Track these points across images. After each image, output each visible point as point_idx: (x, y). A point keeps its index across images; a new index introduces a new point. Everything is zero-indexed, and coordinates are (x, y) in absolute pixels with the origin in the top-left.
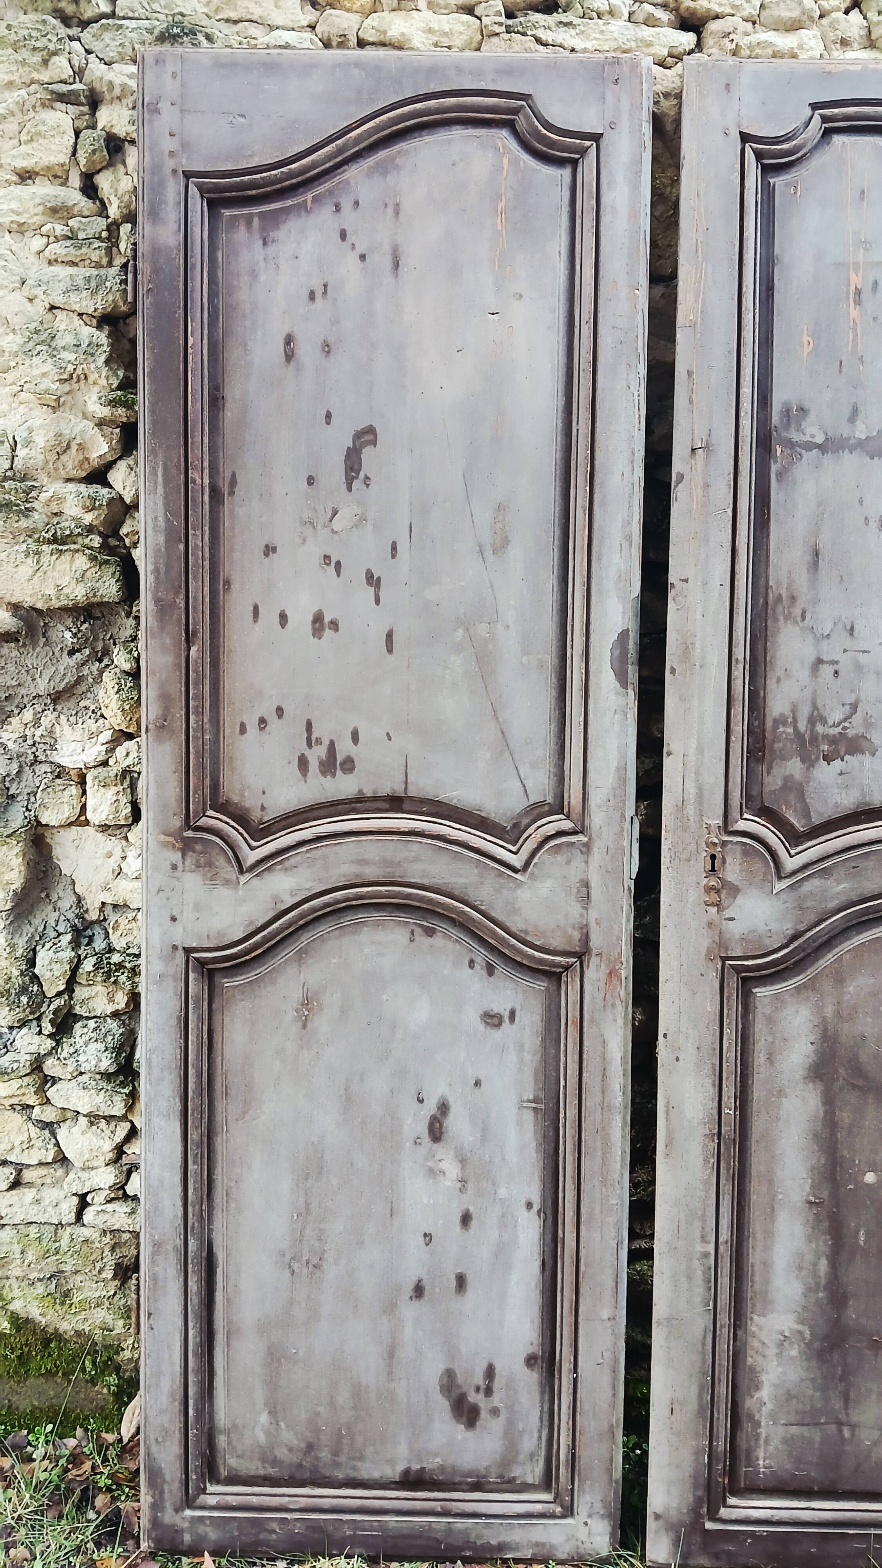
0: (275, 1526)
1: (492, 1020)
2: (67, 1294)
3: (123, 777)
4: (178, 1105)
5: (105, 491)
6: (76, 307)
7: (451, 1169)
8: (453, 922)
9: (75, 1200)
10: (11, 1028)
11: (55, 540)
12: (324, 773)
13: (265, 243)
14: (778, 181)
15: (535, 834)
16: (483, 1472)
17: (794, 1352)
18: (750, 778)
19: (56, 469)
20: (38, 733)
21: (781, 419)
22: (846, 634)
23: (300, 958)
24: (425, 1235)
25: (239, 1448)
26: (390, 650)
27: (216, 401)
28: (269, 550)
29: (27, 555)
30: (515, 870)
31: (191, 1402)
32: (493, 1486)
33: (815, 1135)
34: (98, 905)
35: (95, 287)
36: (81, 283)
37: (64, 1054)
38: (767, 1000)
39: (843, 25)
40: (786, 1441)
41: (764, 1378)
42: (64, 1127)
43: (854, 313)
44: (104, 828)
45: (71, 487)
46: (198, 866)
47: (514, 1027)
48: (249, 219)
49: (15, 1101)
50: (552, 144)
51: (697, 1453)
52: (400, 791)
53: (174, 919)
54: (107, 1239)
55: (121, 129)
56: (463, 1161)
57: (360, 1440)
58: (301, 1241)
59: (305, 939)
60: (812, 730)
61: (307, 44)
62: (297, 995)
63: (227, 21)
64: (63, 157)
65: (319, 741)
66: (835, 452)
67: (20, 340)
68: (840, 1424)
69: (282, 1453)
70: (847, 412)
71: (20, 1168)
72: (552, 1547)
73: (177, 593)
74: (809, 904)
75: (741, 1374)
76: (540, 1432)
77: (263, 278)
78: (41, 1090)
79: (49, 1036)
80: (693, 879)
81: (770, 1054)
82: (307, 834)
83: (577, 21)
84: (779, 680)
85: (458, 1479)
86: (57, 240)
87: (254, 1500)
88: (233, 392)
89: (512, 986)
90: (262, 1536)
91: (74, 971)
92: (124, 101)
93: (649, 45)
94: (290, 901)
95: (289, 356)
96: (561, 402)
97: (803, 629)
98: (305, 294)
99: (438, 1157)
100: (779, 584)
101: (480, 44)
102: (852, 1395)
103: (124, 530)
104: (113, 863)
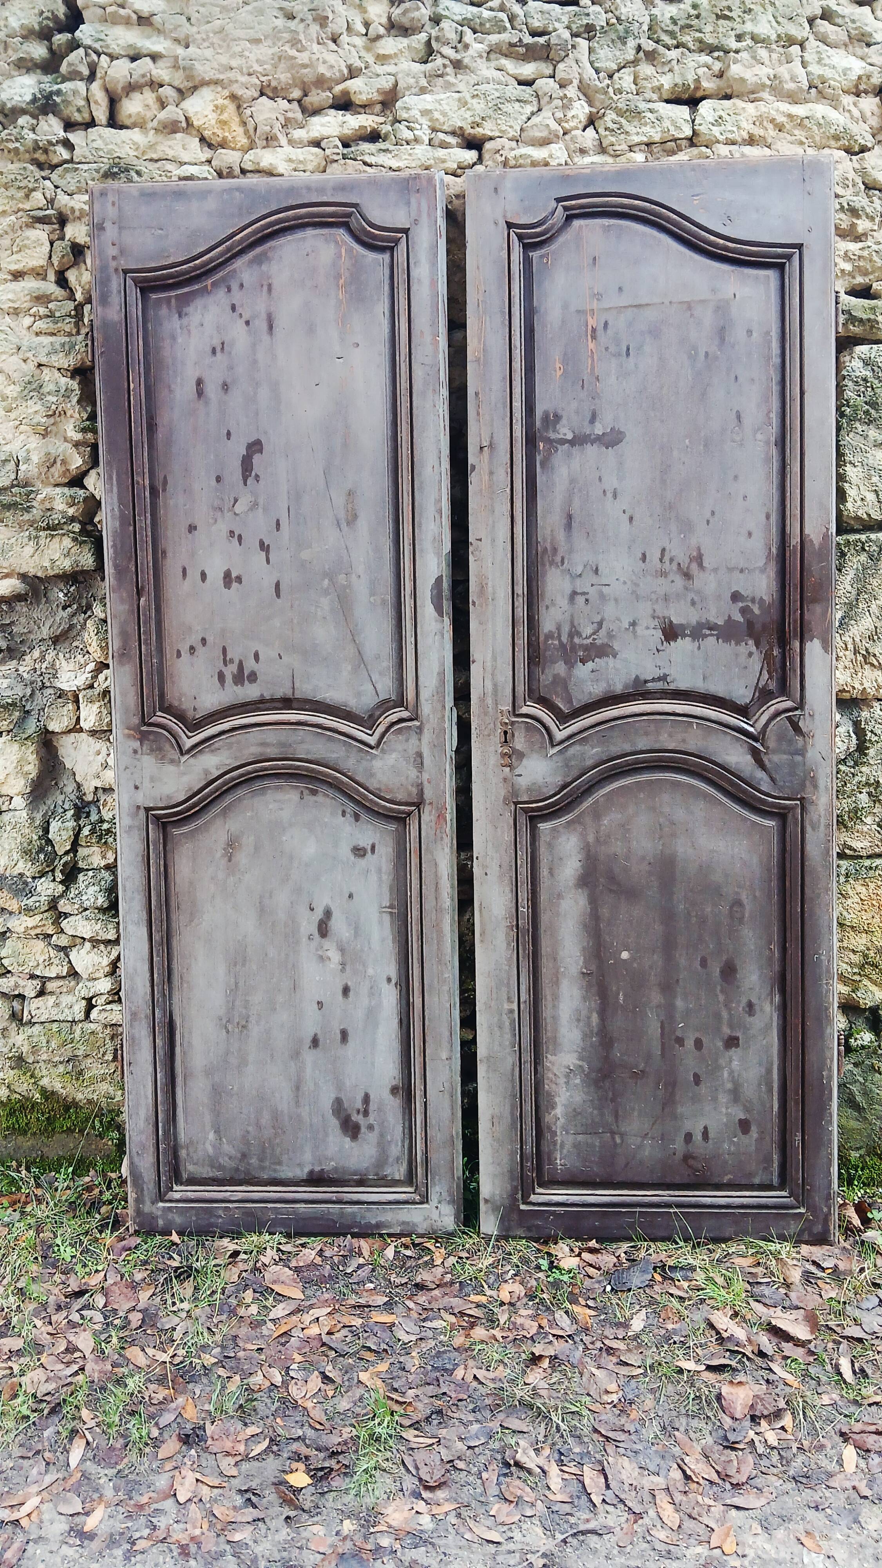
0: (221, 1213)
1: (359, 852)
2: (81, 1073)
3: (104, 696)
4: (145, 916)
5: (81, 492)
6: (56, 364)
7: (335, 956)
8: (330, 785)
9: (84, 1003)
10: (34, 878)
11: (48, 528)
12: (236, 684)
13: (180, 316)
14: (535, 255)
15: (384, 722)
16: (364, 1172)
17: (578, 1081)
18: (531, 677)
19: (47, 478)
20: (44, 666)
21: (542, 423)
22: (591, 573)
23: (225, 813)
24: (318, 1003)
25: (195, 1158)
26: (278, 596)
27: (152, 427)
28: (192, 528)
29: (30, 539)
30: (372, 748)
31: (160, 1125)
32: (372, 1183)
33: (585, 926)
34: (92, 789)
35: (68, 349)
36: (58, 347)
37: (72, 895)
38: (548, 832)
39: (580, 140)
40: (576, 1146)
41: (557, 1099)
42: (75, 950)
43: (591, 345)
44: (93, 733)
45: (58, 490)
46: (152, 750)
47: (375, 856)
48: (168, 300)
49: (38, 931)
50: (375, 237)
51: (512, 1154)
52: (289, 694)
53: (136, 788)
54: (108, 1031)
55: (82, 239)
56: (342, 950)
57: (278, 1150)
58: (233, 1009)
59: (228, 800)
60: (572, 641)
61: (206, 175)
62: (223, 838)
63: (151, 160)
64: (43, 262)
65: (232, 661)
66: (581, 444)
67: (18, 388)
68: (613, 1133)
69: (224, 1161)
70: (589, 416)
71: (44, 980)
72: (415, 1225)
73: (130, 560)
74: (573, 763)
75: (541, 1098)
76: (403, 1141)
77: (180, 340)
78: (56, 922)
79: (60, 882)
80: (492, 749)
81: (551, 869)
82: (226, 726)
83: (391, 148)
84: (547, 607)
85: (347, 1177)
86: (41, 318)
87: (207, 1195)
88: (163, 419)
89: (372, 828)
90: (212, 1220)
91: (77, 836)
92: (83, 220)
93: (444, 161)
94: (217, 773)
95: (200, 393)
96: (390, 418)
97: (563, 571)
98: (209, 350)
99: (325, 948)
100: (545, 540)
101: (325, 167)
102: (620, 1113)
103: (96, 520)
104: (101, 759)
